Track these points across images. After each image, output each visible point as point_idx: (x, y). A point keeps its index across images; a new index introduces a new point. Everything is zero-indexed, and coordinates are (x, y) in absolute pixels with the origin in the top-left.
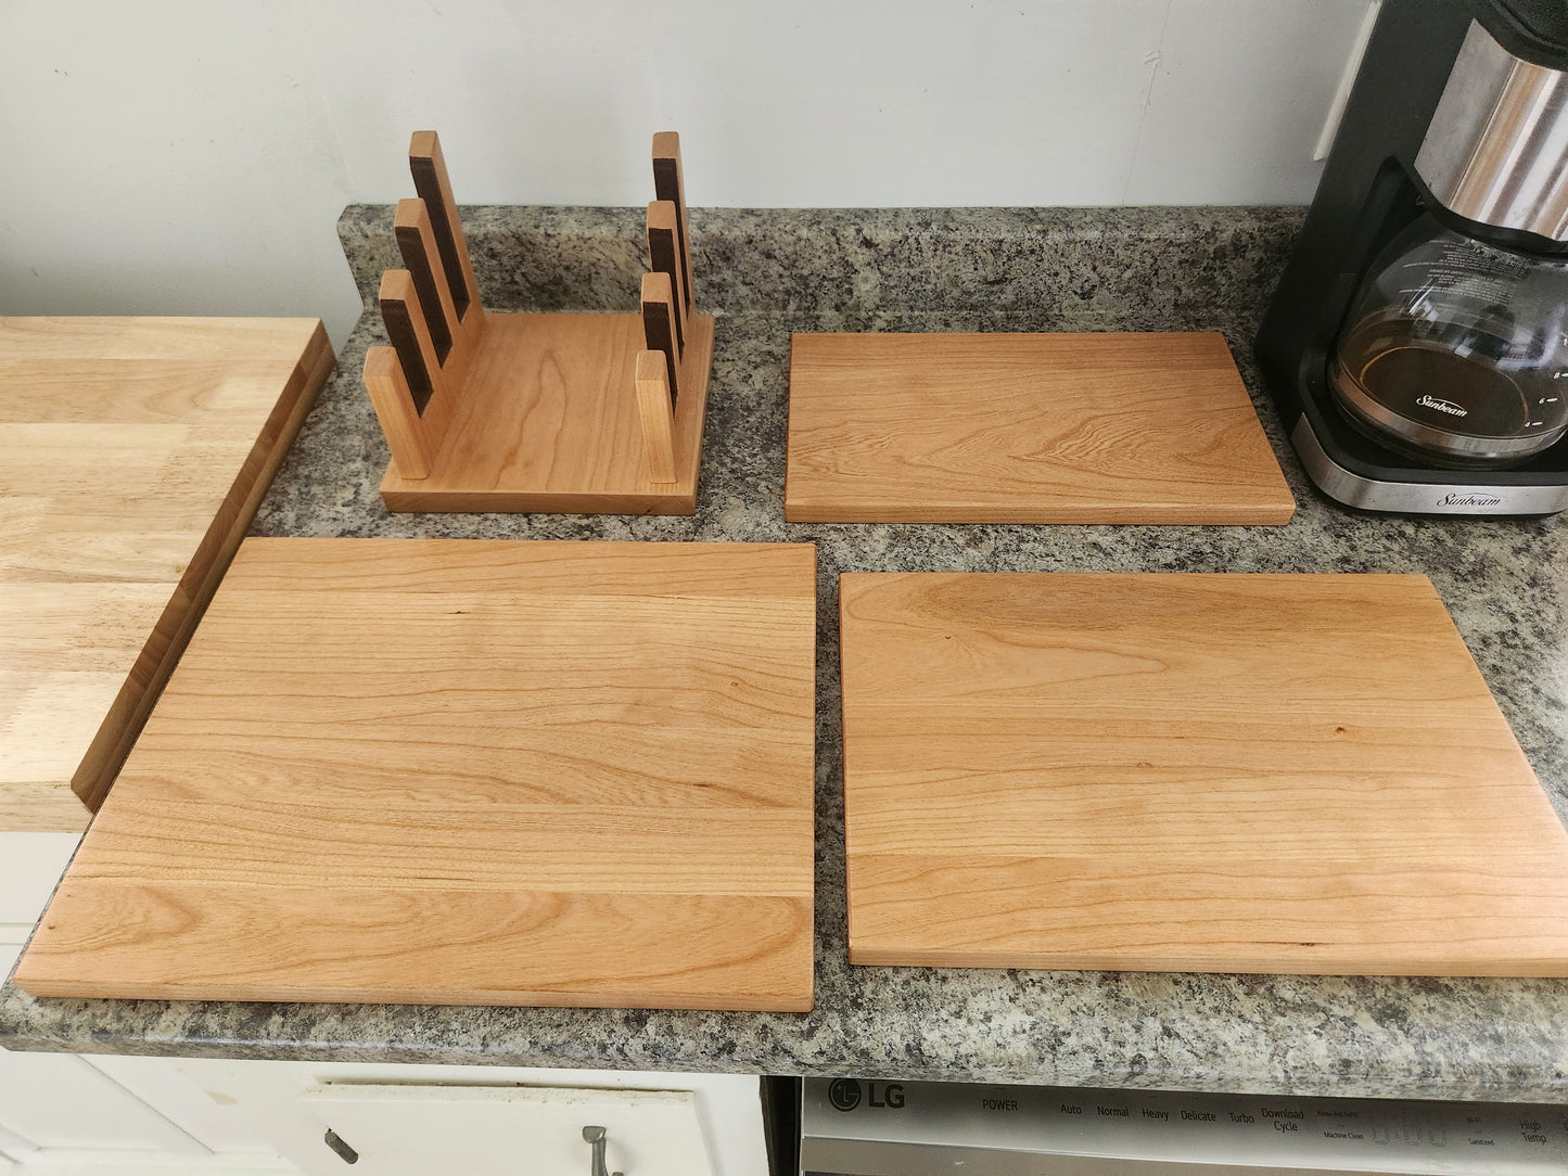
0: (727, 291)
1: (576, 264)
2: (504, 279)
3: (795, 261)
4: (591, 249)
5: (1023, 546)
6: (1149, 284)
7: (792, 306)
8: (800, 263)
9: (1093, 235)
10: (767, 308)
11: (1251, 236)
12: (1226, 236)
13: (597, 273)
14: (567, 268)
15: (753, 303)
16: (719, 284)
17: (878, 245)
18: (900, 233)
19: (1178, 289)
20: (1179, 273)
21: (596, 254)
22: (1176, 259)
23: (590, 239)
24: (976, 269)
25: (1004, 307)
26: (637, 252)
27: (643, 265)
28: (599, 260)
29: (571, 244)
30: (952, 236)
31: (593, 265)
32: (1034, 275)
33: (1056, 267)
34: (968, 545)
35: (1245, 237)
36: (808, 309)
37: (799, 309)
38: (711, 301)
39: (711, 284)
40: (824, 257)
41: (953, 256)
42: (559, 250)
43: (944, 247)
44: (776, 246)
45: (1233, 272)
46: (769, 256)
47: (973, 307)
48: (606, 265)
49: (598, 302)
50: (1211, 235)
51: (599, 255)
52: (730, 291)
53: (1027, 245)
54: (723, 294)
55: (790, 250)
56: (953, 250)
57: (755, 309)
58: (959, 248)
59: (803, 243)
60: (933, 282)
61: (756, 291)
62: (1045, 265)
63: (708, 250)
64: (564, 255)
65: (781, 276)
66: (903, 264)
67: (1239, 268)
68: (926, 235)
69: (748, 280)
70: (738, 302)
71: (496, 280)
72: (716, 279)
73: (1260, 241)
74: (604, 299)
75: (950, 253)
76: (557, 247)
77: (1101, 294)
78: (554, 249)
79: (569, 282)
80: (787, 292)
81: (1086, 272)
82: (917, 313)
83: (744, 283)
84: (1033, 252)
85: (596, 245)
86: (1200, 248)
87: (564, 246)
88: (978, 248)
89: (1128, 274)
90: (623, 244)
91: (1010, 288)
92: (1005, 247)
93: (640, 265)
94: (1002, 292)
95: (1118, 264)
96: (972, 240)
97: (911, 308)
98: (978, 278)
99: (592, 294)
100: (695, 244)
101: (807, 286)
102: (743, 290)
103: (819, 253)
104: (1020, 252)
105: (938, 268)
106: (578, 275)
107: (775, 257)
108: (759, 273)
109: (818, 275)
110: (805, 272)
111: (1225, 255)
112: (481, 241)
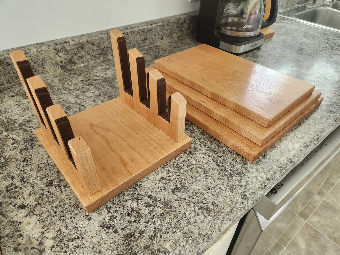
0: (84, 58)
1: (38, 61)
2: (13, 72)
3: (100, 44)
4: (42, 54)
6: (172, 33)
7: (101, 58)
8: (101, 45)
9: (161, 24)
10: (95, 60)
11: (186, 18)
12: (182, 19)
13: (45, 62)
14: (35, 63)
15: (91, 59)
16: (82, 56)
19: (177, 33)
20: (176, 29)
21: (44, 56)
22: (175, 26)
23: (41, 51)
24: (140, 37)
25: (147, 46)
26: (56, 52)
27: (59, 56)
28: (45, 57)
29: (35, 54)
31: (43, 59)
32: (152, 36)
33: (155, 33)
35: (185, 19)
36: (105, 58)
37: (103, 58)
38: (80, 62)
39: (79, 57)
40: (107, 42)
41: (135, 35)
42: (31, 57)
43: (133, 33)
44: (94, 41)
45: (185, 27)
46: (93, 44)
47: (141, 47)
48: (47, 59)
49: (47, 72)
50: (180, 19)
51: (45, 56)
52: (85, 58)
54: (83, 59)
55: (98, 41)
57: (92, 61)
58: (136, 32)
59: (101, 39)
61: (91, 56)
62: (153, 33)
63: (77, 47)
64: (33, 58)
65: (97, 50)
67: (186, 26)
69: (89, 53)
70: (87, 61)
71: (11, 73)
72: (80, 55)
73: (188, 19)
74: (48, 70)
75: (134, 34)
76: (30, 56)
77: (164, 38)
78: (30, 57)
79: (36, 67)
80: (100, 54)
81: (161, 33)
83: (88, 54)
85: (43, 52)
86: (179, 22)
87: (33, 55)
88: (140, 31)
89: (168, 32)
90: (52, 50)
92: (145, 30)
93: (58, 56)
94: (146, 42)
95: (166, 30)
98: (141, 40)
99: (44, 69)
100: (73, 45)
101: (104, 51)
102: (88, 57)
103: (105, 41)
104: (148, 31)
106: (39, 64)
107: (95, 45)
108: (91, 50)
109: (106, 47)
110: (103, 47)
111: (183, 23)
112: (3, 61)
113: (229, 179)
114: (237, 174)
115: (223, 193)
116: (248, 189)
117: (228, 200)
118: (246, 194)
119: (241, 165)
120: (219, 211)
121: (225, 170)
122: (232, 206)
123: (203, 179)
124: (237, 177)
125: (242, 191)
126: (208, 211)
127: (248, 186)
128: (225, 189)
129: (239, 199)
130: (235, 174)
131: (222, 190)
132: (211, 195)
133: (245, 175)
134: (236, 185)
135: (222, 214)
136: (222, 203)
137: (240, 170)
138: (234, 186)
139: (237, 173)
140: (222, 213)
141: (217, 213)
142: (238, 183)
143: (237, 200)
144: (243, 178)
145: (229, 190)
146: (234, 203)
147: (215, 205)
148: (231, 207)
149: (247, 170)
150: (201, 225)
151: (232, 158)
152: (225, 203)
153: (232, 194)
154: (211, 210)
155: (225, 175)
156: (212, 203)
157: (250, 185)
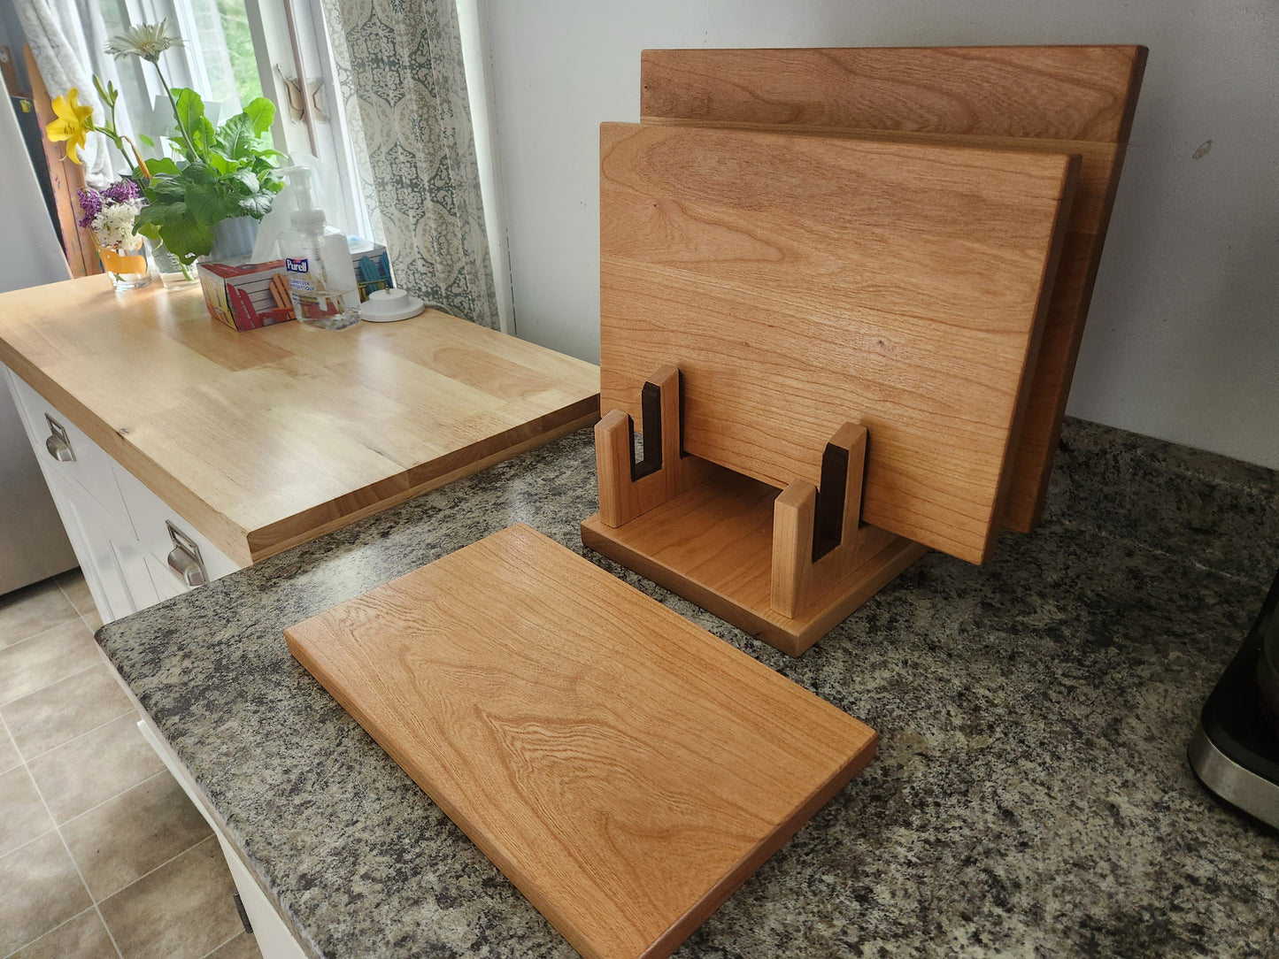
5: (1022, 762)
17: (1073, 451)
18: (1099, 447)
24: (1179, 509)
30: (1156, 465)
32: (1249, 537)
34: (962, 729)
41: (1153, 486)
43: (1146, 474)
53: (1244, 501)
56: (1155, 480)
60: (1128, 506)
66: (1097, 479)
68: (1127, 456)
82: (1104, 534)
84: (1251, 510)
88: (1185, 486)
91: (1217, 544)
92: (1217, 494)
94: (1208, 544)
96: (1178, 476)
97: (1099, 527)
98: (1180, 520)
104: (1235, 506)
105: (1135, 494)
113: (384, 848)
114: (399, 871)
115: (334, 828)
116: (331, 896)
117: (306, 839)
118: (316, 889)
119: (436, 888)
120: (281, 816)
121: (422, 837)
122: (286, 847)
123: (394, 781)
124: (386, 869)
125: (330, 879)
126: (287, 793)
127: (345, 898)
128: (347, 835)
129: (303, 868)
130: (398, 866)
131: (347, 826)
132: (335, 800)
133: (389, 894)
134: (354, 864)
135: (268, 823)
136: (300, 824)
137: (413, 882)
138: (352, 859)
139: (402, 873)
140: (274, 821)
141: (275, 812)
142: (362, 871)
143: (301, 862)
144: (378, 887)
145: (341, 843)
146: (292, 852)
147: (302, 808)
148: (285, 843)
149: (412, 904)
150: (255, 779)
151: (474, 863)
152: (301, 831)
153: (323, 851)
154: (290, 798)
155: (399, 837)
156: (310, 802)
157: (346, 905)
